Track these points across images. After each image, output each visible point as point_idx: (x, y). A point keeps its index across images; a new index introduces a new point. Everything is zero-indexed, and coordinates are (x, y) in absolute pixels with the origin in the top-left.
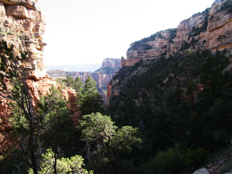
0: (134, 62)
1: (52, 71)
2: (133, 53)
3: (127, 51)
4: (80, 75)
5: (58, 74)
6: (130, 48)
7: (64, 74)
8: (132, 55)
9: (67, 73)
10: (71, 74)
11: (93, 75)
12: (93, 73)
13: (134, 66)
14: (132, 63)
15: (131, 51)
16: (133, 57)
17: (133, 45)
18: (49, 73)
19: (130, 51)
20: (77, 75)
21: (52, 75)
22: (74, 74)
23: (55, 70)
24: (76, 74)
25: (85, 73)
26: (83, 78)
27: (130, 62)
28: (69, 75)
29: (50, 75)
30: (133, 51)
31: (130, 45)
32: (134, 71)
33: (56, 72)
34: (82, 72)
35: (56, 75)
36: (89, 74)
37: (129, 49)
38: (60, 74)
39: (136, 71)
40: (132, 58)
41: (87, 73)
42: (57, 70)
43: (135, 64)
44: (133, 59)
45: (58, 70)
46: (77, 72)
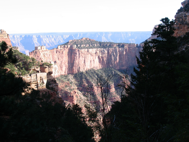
0: (185, 30)
1: (79, 41)
2: (185, 16)
3: (177, 13)
4: (119, 48)
5: (88, 45)
6: (181, 8)
7: (96, 45)
8: (182, 19)
9: (101, 43)
10: (106, 45)
11: (137, 48)
12: (137, 45)
13: (185, 36)
14: (183, 32)
15: (182, 13)
16: (185, 23)
17: (186, 3)
18: (75, 43)
19: (180, 13)
20: (115, 48)
21: (79, 46)
22: (110, 45)
23: (84, 39)
24: (113, 46)
25: (126, 45)
26: (123, 52)
27: (179, 31)
28: (104, 46)
29: (77, 45)
30: (185, 13)
31: (182, 4)
32: (184, 45)
33: (85, 41)
34: (123, 43)
35: (85, 45)
36: (131, 46)
37: (180, 11)
38: (91, 45)
39: (187, 45)
40: (183, 24)
41: (130, 44)
42: (86, 39)
43: (187, 33)
44: (185, 26)
45: (88, 39)
46: (115, 43)
